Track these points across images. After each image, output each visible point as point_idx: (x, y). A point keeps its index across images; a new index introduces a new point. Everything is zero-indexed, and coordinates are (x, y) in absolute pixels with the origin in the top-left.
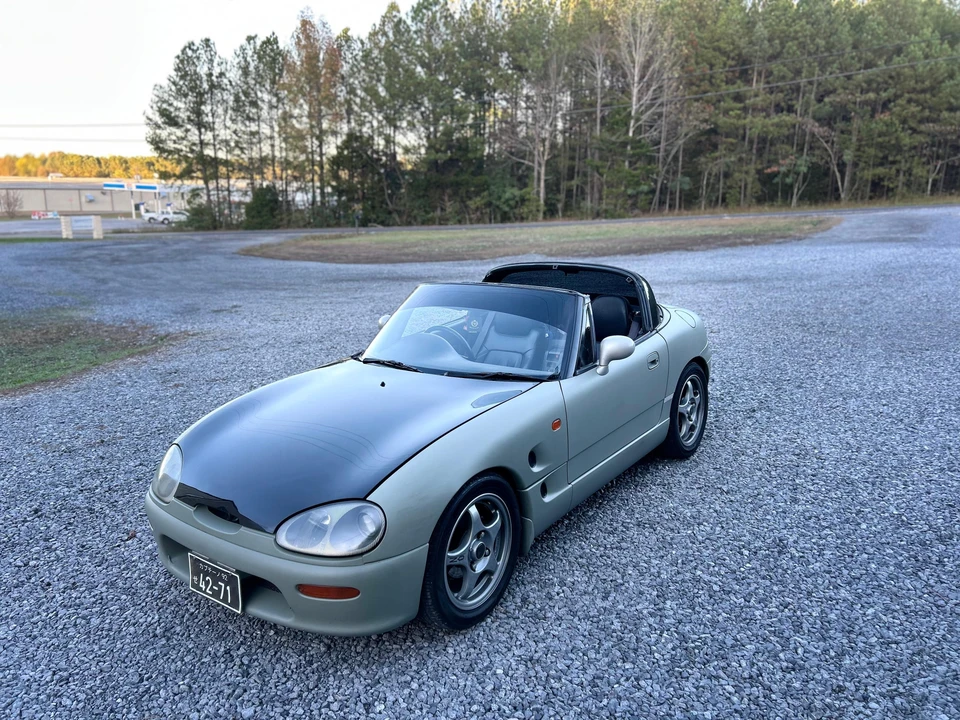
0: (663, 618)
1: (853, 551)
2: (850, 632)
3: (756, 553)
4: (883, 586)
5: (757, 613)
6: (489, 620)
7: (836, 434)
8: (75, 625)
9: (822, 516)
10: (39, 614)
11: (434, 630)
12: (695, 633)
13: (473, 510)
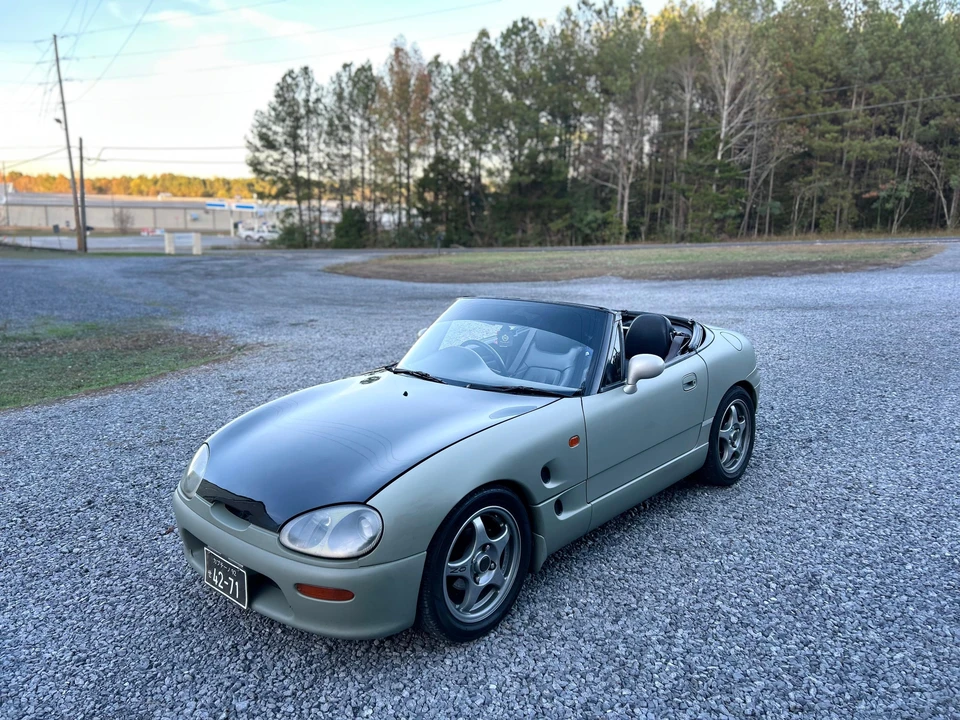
0: (672, 647)
1: (892, 592)
2: (871, 676)
3: (784, 587)
4: (917, 631)
5: (774, 649)
6: (492, 635)
7: (898, 469)
8: (102, 610)
9: (865, 553)
10: (72, 598)
12: (702, 664)
13: (478, 523)
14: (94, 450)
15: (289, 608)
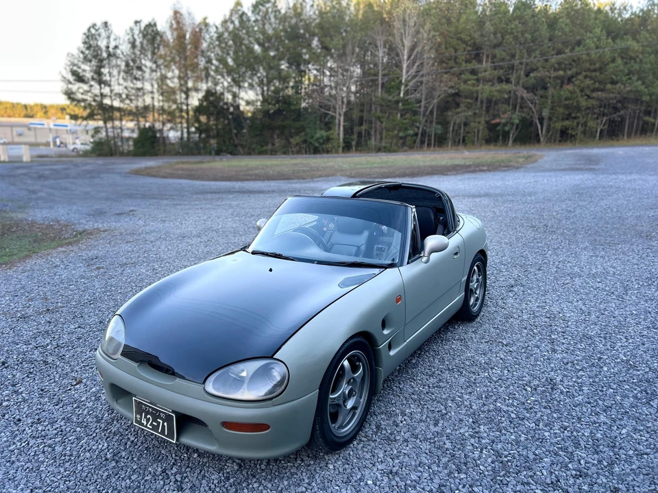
0: (481, 439)
1: (603, 387)
2: (613, 447)
3: (536, 389)
4: (628, 412)
5: (546, 434)
6: (355, 443)
8: (44, 452)
9: (576, 362)
11: (316, 451)
12: (505, 450)
13: (346, 363)
15: (214, 440)
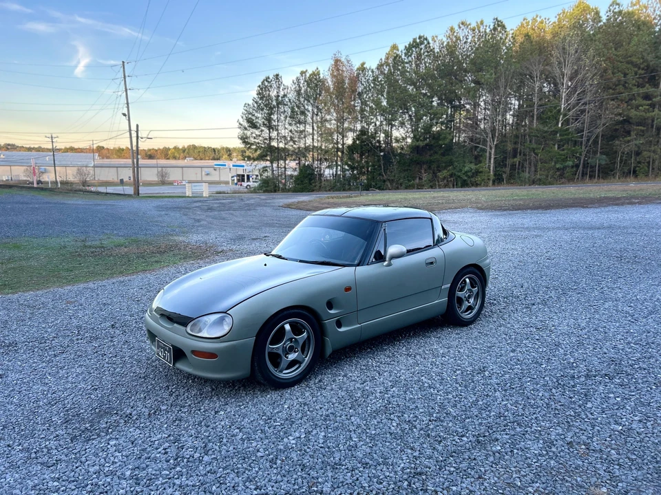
6: (296, 387)
10: (96, 365)
13: (287, 327)
14: (120, 302)
15: (190, 365)
